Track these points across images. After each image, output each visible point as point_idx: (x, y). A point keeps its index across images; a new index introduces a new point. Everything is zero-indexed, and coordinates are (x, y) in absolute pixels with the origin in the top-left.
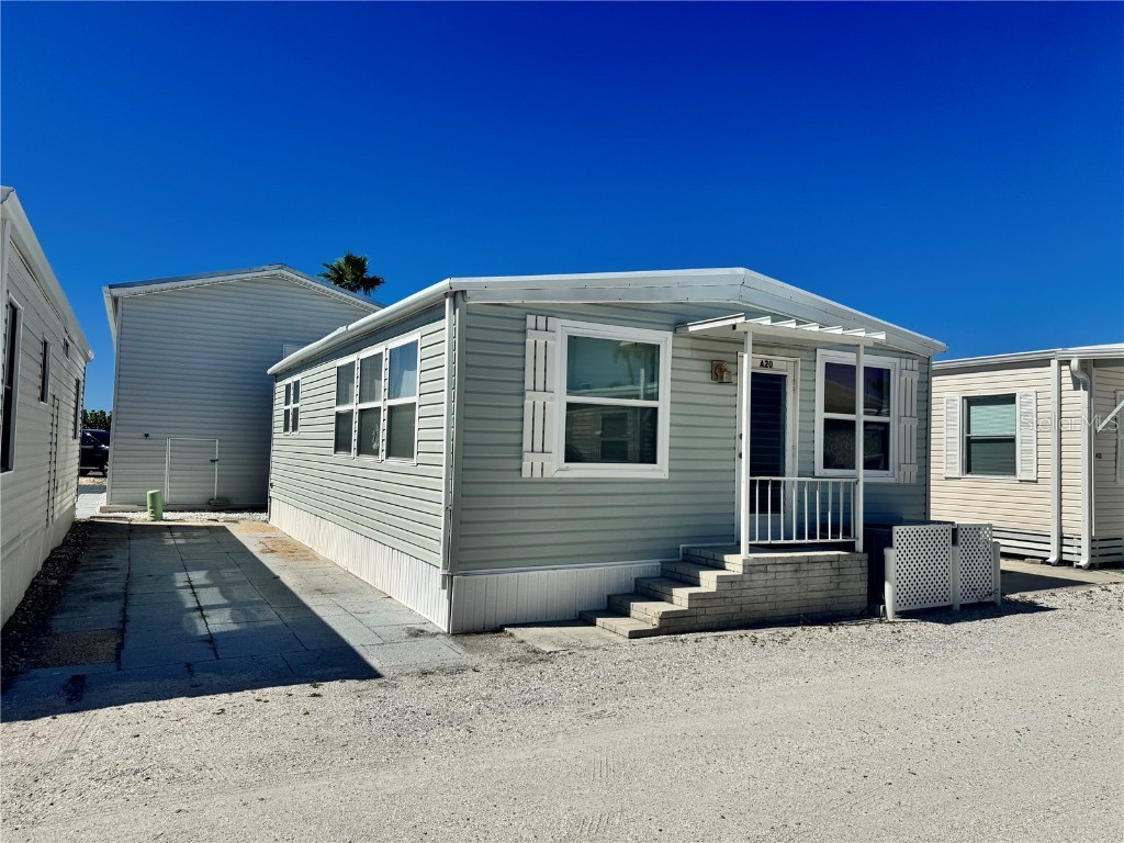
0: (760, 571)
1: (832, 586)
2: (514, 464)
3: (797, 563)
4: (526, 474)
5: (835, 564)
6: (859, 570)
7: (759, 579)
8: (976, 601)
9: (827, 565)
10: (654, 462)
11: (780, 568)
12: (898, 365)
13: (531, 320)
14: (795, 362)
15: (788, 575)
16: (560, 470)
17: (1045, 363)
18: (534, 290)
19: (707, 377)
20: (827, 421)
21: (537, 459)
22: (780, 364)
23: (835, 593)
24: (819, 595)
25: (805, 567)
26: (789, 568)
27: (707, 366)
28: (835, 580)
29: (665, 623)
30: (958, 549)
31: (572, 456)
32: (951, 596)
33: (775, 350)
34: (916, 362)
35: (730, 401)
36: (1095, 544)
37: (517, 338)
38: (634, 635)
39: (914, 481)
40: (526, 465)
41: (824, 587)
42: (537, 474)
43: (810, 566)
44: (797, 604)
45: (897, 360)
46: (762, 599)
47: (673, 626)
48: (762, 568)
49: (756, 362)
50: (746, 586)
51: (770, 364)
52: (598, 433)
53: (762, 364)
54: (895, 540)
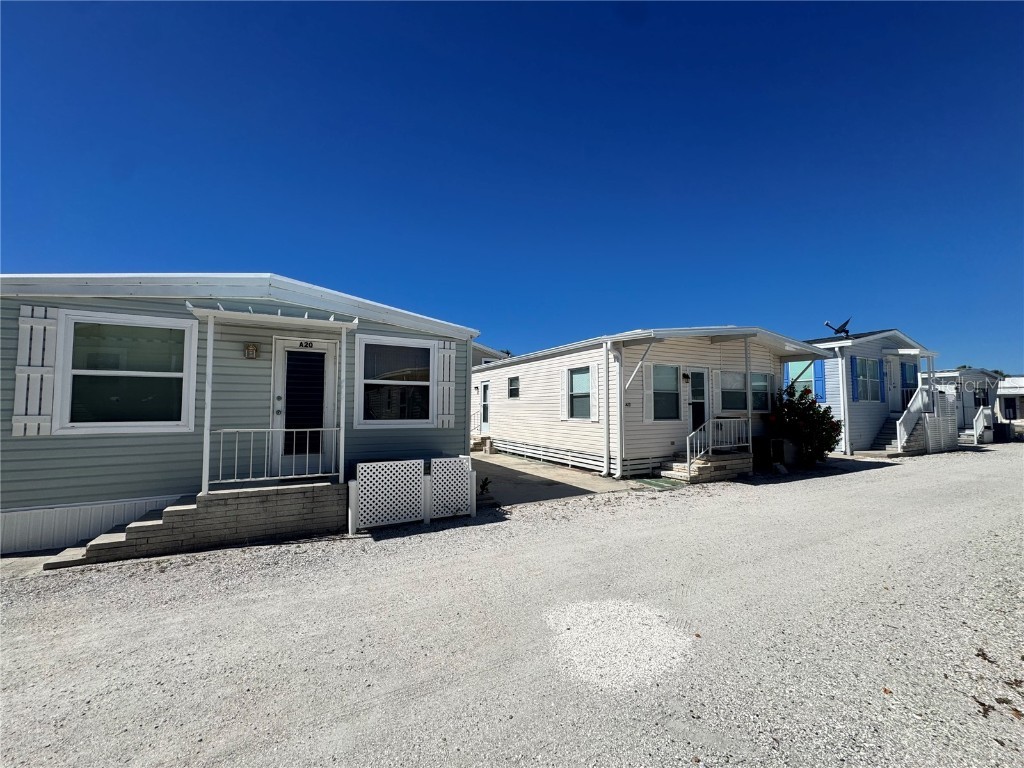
0: (219, 505)
1: (305, 511)
3: (267, 495)
4: (18, 433)
5: (307, 495)
6: (336, 497)
7: (219, 511)
8: (451, 515)
9: (301, 495)
10: (178, 419)
11: (242, 501)
12: (436, 346)
13: (26, 310)
14: (336, 343)
15: (253, 506)
16: (62, 428)
17: (599, 346)
18: (28, 285)
19: (239, 354)
20: (367, 387)
21: (32, 421)
22: (319, 345)
23: (309, 516)
24: (292, 518)
25: (274, 498)
26: (254, 500)
27: (241, 346)
28: (309, 505)
29: (95, 554)
30: (428, 477)
31: (76, 416)
32: (422, 513)
33: (314, 334)
34: (453, 345)
35: (266, 372)
36: (626, 463)
37: (10, 324)
38: (48, 567)
39: (452, 426)
40: (18, 425)
41: (295, 512)
42: (32, 433)
43: (279, 497)
44: (264, 527)
45: (435, 342)
46: (222, 526)
47: (102, 556)
48: (222, 502)
49: (294, 343)
50: (200, 516)
51: (310, 345)
52: (114, 399)
53: (301, 344)
54: (359, 474)
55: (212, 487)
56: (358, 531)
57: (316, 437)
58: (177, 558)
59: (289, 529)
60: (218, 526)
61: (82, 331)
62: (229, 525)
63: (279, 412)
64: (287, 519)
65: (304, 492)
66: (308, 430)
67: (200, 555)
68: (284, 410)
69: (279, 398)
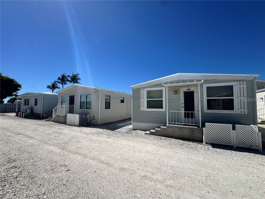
2: (139, 109)
3: (180, 127)
4: (141, 110)
6: (199, 132)
7: (170, 129)
8: (247, 147)
10: (162, 108)
11: (175, 128)
12: (236, 84)
13: (141, 89)
14: (197, 88)
15: (177, 130)
16: (146, 110)
18: (141, 85)
19: (173, 94)
20: (208, 100)
21: (143, 108)
22: (192, 89)
23: (191, 135)
24: (187, 135)
26: (177, 128)
27: (173, 92)
28: (191, 132)
29: (150, 133)
31: (148, 108)
32: (232, 143)
33: (190, 86)
34: (245, 83)
35: (179, 97)
37: (139, 92)
38: (145, 134)
39: (246, 113)
40: (141, 109)
41: (187, 133)
42: (143, 110)
43: (183, 129)
44: (180, 135)
45: (236, 83)
47: (152, 134)
48: (171, 127)
49: (185, 89)
50: (167, 130)
51: (190, 89)
52: (152, 104)
53: (187, 90)
54: (206, 126)
55: (169, 124)
56: (207, 143)
57: (192, 114)
58: (163, 138)
59: (186, 137)
60: (170, 133)
61: (148, 92)
62: (172, 133)
63: (183, 107)
64: (185, 134)
65: (190, 128)
66: (190, 112)
67: (167, 138)
68: (184, 107)
69: (183, 104)
